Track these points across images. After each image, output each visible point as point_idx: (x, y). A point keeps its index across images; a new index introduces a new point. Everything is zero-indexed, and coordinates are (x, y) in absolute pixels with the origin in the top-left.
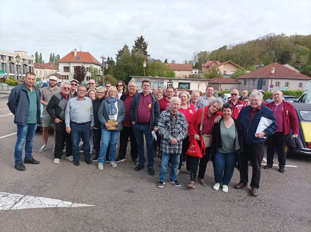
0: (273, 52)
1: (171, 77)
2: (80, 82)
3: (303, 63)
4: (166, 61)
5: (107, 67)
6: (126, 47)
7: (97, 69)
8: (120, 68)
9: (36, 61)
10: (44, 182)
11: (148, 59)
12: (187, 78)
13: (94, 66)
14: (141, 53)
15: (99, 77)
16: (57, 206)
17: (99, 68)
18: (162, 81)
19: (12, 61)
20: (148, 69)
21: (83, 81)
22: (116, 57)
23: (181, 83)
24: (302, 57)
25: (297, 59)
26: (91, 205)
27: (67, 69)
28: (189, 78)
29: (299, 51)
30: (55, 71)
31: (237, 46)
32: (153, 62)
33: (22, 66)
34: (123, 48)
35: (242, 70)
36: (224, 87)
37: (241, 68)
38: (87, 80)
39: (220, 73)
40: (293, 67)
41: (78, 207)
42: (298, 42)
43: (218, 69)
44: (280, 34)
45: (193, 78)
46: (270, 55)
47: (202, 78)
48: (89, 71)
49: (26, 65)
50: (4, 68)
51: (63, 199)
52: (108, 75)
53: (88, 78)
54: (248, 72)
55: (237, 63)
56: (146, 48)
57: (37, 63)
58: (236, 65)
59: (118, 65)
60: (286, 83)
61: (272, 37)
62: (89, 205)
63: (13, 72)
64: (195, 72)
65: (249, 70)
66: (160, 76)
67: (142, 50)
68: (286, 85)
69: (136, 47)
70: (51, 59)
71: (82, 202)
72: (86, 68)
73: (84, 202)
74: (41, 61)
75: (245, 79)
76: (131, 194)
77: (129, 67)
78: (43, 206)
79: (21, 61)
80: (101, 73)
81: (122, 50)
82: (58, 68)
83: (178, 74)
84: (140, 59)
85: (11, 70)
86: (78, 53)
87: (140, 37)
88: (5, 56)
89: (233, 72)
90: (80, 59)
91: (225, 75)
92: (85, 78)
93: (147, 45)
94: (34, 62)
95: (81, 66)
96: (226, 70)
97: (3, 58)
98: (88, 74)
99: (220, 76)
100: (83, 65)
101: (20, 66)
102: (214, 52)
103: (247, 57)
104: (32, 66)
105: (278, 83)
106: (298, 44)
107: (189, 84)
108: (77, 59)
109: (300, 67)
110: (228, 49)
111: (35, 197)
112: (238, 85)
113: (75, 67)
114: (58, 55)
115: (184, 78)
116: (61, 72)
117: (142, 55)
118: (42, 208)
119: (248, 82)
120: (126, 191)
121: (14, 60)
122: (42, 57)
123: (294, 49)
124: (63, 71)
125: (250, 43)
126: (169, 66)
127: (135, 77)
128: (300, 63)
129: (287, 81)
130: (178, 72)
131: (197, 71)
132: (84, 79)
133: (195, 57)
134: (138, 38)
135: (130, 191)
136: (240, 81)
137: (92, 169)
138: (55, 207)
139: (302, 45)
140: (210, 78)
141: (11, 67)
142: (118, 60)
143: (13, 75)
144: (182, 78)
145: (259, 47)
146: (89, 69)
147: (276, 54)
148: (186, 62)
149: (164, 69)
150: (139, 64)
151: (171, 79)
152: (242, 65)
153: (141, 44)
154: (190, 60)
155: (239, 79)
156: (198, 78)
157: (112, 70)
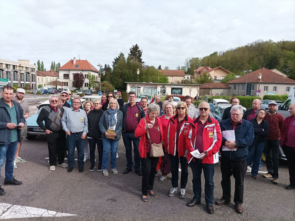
0: (262, 58)
1: (164, 82)
2: (79, 89)
3: (291, 67)
4: (160, 68)
5: (104, 74)
6: (122, 55)
7: (95, 76)
8: (116, 75)
9: (38, 69)
10: (32, 191)
11: (143, 65)
12: (179, 83)
13: (92, 73)
14: (136, 60)
15: (97, 83)
16: (42, 215)
17: (96, 75)
18: (155, 87)
19: (16, 70)
20: (142, 75)
21: (81, 87)
22: (113, 64)
23: (173, 88)
24: (289, 62)
25: (284, 64)
26: (74, 215)
27: (66, 76)
28: (182, 83)
29: (286, 57)
30: (55, 78)
31: (228, 52)
32: (147, 69)
33: (25, 74)
34: (119, 56)
35: (232, 75)
36: (214, 92)
37: (231, 73)
38: (85, 86)
39: (211, 78)
40: (281, 72)
41: (61, 217)
42: (286, 48)
43: (209, 74)
44: (268, 41)
45: (185, 83)
46: (259, 60)
47: (193, 84)
48: (87, 78)
49: (29, 73)
50: (8, 76)
51: (48, 209)
52: (105, 82)
53: (86, 85)
54: (238, 77)
55: (227, 68)
56: (140, 56)
57: (39, 71)
58: (226, 70)
59: (114, 71)
60: (274, 87)
61: (260, 43)
62: (72, 215)
63: (17, 79)
64: (188, 77)
65: (238, 75)
66: (153, 82)
67: (137, 58)
68: (274, 89)
69: (131, 55)
70: (52, 67)
71: (66, 211)
72: (84, 75)
73: (68, 211)
74: (43, 69)
75: (235, 84)
76: (114, 203)
77: (125, 74)
78: (29, 216)
79: (24, 69)
80: (99, 80)
81: (118, 57)
82: (59, 75)
83: (171, 79)
84: (135, 66)
85: (15, 78)
86: (77, 61)
87: (135, 45)
88: (10, 65)
89: (223, 77)
90: (79, 66)
91: (216, 80)
92: (84, 85)
93: (142, 52)
94: (36, 70)
95: (80, 73)
96: (217, 75)
97: (8, 67)
98: (87, 81)
99: (211, 81)
100: (82, 72)
101: (23, 74)
102: (205, 58)
103: (236, 63)
104: (34, 73)
105: (267, 87)
106: (286, 49)
107: (181, 89)
108: (76, 67)
109: (287, 72)
110: (218, 55)
111: (22, 207)
112: (228, 90)
113: (74, 74)
114: (59, 63)
115: (177, 84)
116: (61, 79)
117: (137, 62)
118: (27, 218)
119: (237, 87)
120: (109, 200)
121: (17, 69)
122: (43, 65)
123: (281, 54)
124: (63, 78)
125: (239, 49)
126: (162, 72)
127: (130, 83)
128: (288, 67)
129: (275, 85)
130: (171, 78)
131: (189, 77)
132: (82, 86)
133: (187, 63)
134: (133, 46)
135: (113, 200)
136: (230, 86)
137: (79, 178)
138: (39, 217)
139: (289, 51)
140: (202, 83)
141: (15, 75)
142: (114, 68)
143: (17, 82)
144: (175, 84)
145: (248, 53)
146: (87, 76)
147: (264, 60)
148: (179, 68)
149: (158, 76)
150: (134, 71)
151: (164, 85)
152: (232, 70)
153: (135, 52)
154: (183, 66)
155: (229, 83)
156: (190, 84)
157: (108, 76)
